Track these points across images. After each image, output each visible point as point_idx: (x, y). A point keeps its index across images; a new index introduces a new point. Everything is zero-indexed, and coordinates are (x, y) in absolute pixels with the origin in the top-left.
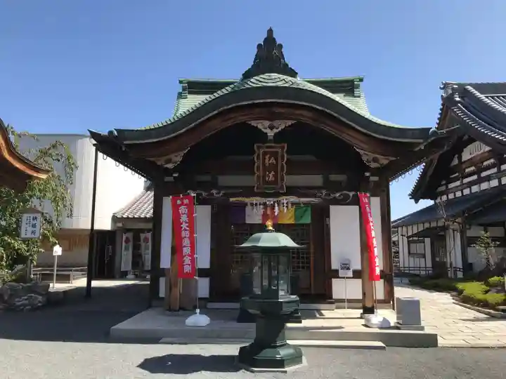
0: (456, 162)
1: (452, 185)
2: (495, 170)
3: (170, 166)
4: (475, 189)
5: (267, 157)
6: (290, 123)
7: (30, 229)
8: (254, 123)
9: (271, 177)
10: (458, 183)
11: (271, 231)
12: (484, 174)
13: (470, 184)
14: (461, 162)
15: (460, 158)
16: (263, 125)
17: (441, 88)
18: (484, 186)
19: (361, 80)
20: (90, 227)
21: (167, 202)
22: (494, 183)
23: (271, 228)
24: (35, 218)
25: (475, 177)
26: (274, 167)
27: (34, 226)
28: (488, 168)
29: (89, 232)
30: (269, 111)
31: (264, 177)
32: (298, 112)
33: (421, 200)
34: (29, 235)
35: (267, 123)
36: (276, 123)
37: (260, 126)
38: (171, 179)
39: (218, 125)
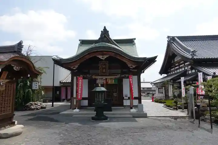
0: (173, 62)
1: (172, 70)
2: (183, 65)
3: (74, 69)
4: (178, 71)
5: (103, 65)
6: (108, 56)
7: (35, 87)
8: (98, 56)
9: (104, 70)
10: (173, 69)
11: (100, 87)
12: (180, 66)
13: (177, 69)
14: (174, 62)
15: (174, 61)
16: (100, 57)
17: (167, 38)
18: (181, 70)
19: (135, 39)
20: (53, 85)
21: (75, 78)
22: (183, 69)
23: (100, 86)
24: (36, 83)
25: (178, 67)
26: (105, 68)
27: (36, 86)
28: (181, 64)
29: (52, 87)
30: (102, 53)
31: (102, 70)
32: (108, 53)
33: (163, 75)
34: (35, 88)
35: (102, 56)
36: (104, 56)
37: (99, 57)
38: (75, 71)
39: (88, 57)
